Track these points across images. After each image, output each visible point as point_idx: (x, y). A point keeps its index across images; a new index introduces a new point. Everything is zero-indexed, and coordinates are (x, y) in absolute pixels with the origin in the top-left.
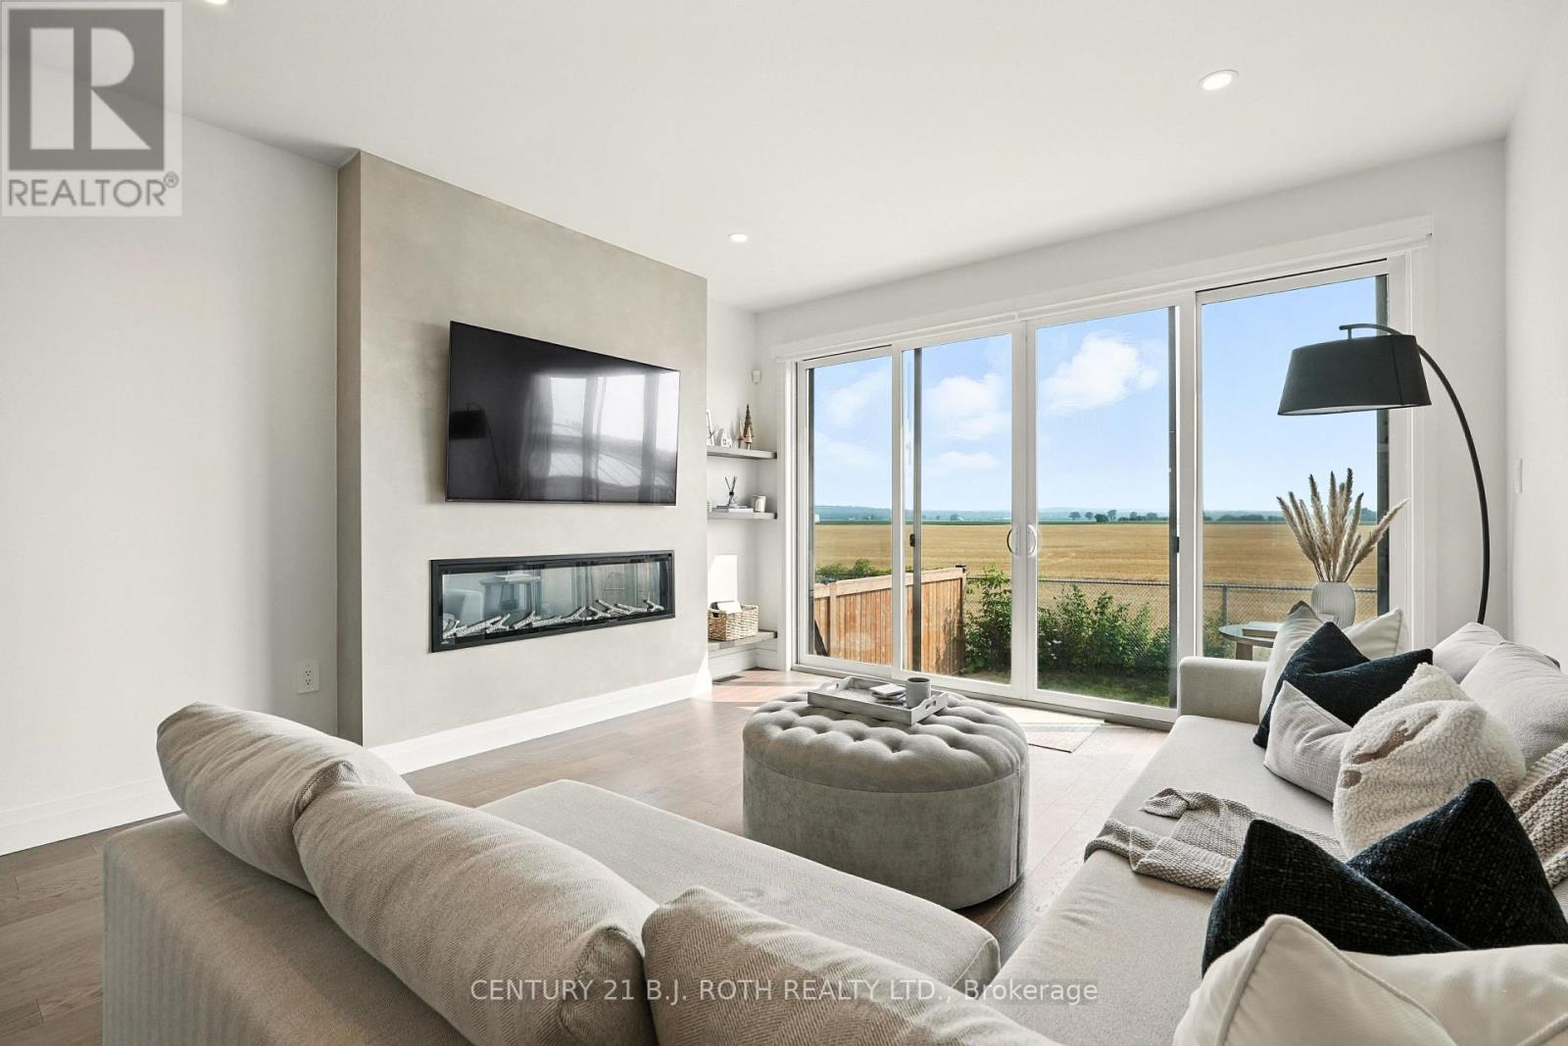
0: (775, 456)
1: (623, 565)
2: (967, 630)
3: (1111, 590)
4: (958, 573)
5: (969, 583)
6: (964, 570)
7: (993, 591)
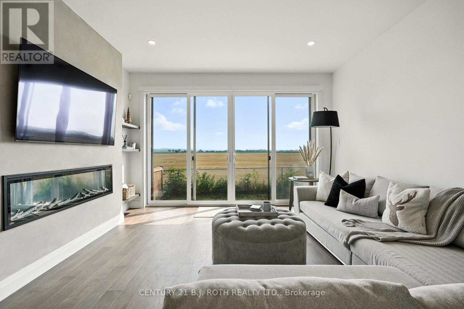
0: (139, 128)
1: (92, 172)
2: (164, 186)
3: (207, 171)
4: (161, 169)
5: (164, 172)
6: (163, 168)
7: (172, 173)
